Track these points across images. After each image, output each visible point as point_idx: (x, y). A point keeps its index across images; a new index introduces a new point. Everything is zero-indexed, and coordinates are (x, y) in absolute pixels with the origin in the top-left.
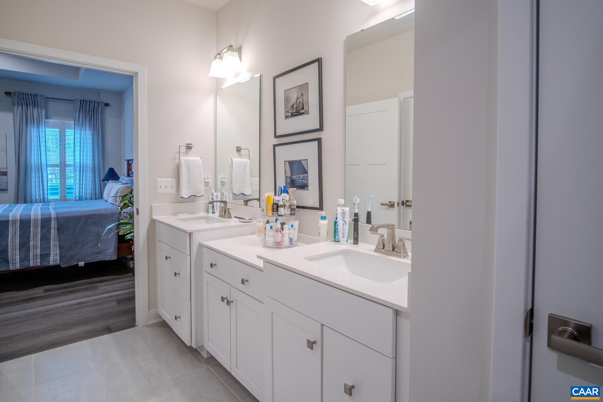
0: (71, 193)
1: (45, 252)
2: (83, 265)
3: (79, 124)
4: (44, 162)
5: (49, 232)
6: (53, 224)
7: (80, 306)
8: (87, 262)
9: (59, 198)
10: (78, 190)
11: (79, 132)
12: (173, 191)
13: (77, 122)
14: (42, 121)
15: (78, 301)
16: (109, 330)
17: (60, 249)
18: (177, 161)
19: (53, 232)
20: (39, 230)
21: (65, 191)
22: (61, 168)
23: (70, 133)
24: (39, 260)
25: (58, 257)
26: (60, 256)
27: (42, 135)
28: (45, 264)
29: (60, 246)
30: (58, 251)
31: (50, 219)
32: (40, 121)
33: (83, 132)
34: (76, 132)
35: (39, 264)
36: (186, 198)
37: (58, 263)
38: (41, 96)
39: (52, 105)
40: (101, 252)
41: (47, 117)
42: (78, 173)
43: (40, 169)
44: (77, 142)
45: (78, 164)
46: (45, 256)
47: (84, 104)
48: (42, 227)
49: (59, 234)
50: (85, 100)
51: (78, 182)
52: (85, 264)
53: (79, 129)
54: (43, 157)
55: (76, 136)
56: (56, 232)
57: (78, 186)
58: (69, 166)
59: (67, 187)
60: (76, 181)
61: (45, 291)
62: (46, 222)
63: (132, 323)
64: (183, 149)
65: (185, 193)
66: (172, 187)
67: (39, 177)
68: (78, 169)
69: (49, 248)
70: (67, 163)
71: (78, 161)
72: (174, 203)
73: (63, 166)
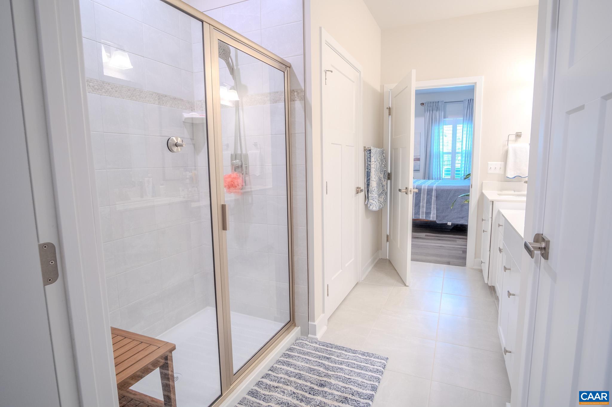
0: (459, 174)
1: (428, 211)
2: (450, 225)
3: (466, 119)
4: (441, 150)
5: (431, 198)
6: (434, 193)
7: (440, 247)
8: (454, 223)
9: (450, 177)
10: (463, 172)
11: (466, 126)
12: (502, 172)
13: (465, 118)
14: (441, 120)
15: (440, 245)
16: (449, 263)
17: (437, 210)
18: (506, 148)
19: (434, 198)
20: (426, 196)
21: (454, 173)
22: (452, 155)
23: (459, 127)
24: (424, 216)
25: (435, 216)
26: (436, 215)
27: (441, 131)
28: (428, 219)
29: (437, 208)
30: (435, 212)
31: (432, 189)
32: (440, 121)
33: (469, 125)
34: (464, 126)
35: (424, 218)
36: (510, 178)
37: (435, 219)
38: (442, 101)
39: (449, 107)
40: (463, 218)
41: (445, 117)
42: (464, 159)
43: (439, 156)
44: (465, 134)
45: (464, 152)
46: (428, 213)
47: (471, 102)
48: (428, 194)
49: (437, 200)
50: (471, 99)
51: (464, 166)
52: (452, 224)
53: (466, 124)
54: (441, 147)
55: (464, 129)
56: (435, 198)
57: (463, 169)
58: (458, 153)
59: (456, 169)
60: (462, 165)
61: (426, 236)
62: (429, 191)
63: (464, 264)
64: (513, 138)
65: (510, 174)
66: (500, 168)
67: (438, 162)
68: (464, 155)
69: (431, 208)
70: (457, 151)
71: (464, 149)
72: (501, 181)
73: (454, 153)
